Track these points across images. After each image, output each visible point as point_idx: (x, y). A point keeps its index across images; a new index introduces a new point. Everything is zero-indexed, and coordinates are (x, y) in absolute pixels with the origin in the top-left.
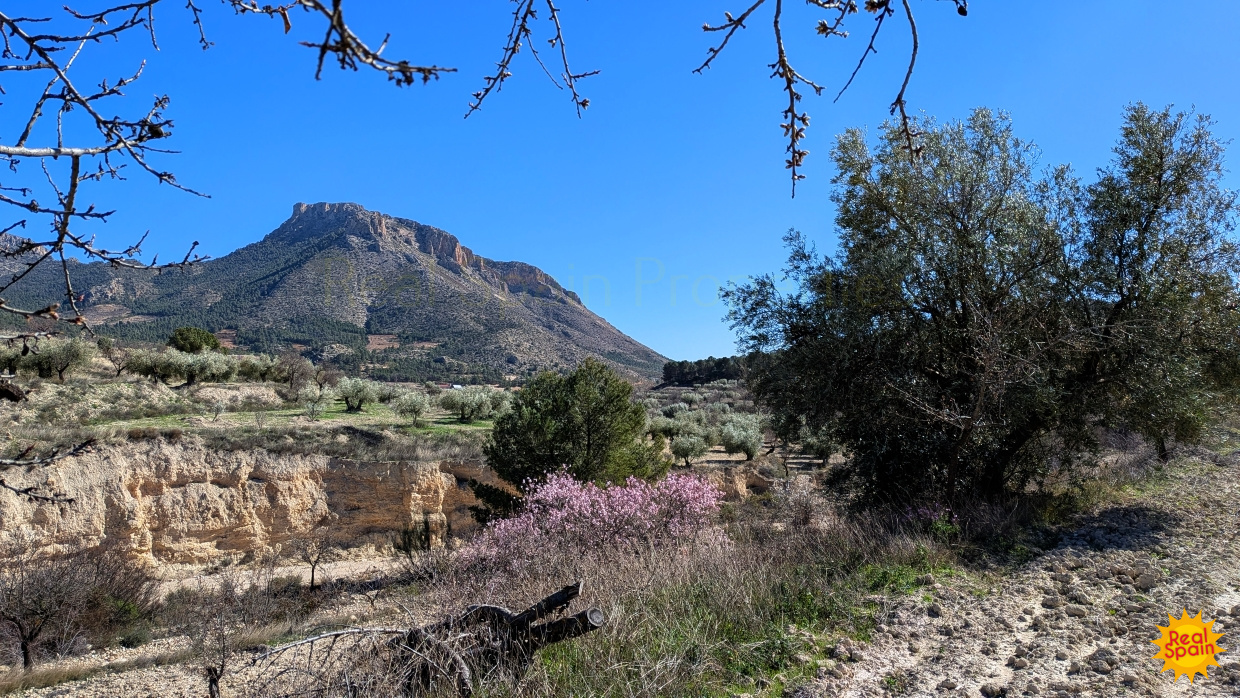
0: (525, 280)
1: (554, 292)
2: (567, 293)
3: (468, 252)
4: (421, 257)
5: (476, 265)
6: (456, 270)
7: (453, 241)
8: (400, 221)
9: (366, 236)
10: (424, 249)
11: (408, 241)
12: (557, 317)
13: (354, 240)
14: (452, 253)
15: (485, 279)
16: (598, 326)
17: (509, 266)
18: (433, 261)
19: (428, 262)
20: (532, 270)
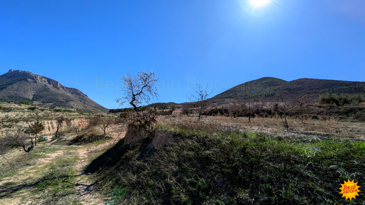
0: (75, 91)
1: (82, 94)
2: (85, 95)
3: (61, 85)
4: (48, 85)
5: (63, 87)
6: (58, 88)
7: (57, 83)
8: (43, 77)
9: (33, 79)
10: (49, 83)
11: (45, 81)
12: (82, 99)
13: (29, 80)
14: (57, 85)
15: (65, 91)
16: (91, 101)
17: (72, 89)
18: (52, 86)
19: (50, 86)
20: (77, 90)
